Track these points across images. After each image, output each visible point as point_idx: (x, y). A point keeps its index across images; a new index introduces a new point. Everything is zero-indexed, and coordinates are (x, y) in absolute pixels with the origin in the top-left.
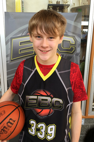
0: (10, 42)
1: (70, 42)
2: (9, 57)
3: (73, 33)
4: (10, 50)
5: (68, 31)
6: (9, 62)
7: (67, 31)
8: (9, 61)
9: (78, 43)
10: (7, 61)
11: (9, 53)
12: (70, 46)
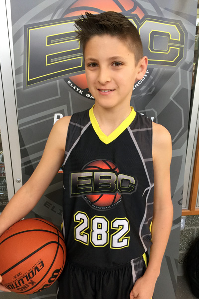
0: (23, 37)
1: (169, 36)
2: (23, 74)
3: (178, 13)
4: (23, 56)
5: (166, 9)
6: (22, 87)
7: (162, 10)
8: (23, 84)
9: (189, 37)
10: (18, 85)
11: (23, 64)
12: (169, 46)
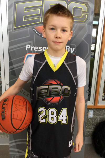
0: (13, 7)
2: (12, 25)
4: (13, 16)
6: (11, 31)
11: (12, 20)
